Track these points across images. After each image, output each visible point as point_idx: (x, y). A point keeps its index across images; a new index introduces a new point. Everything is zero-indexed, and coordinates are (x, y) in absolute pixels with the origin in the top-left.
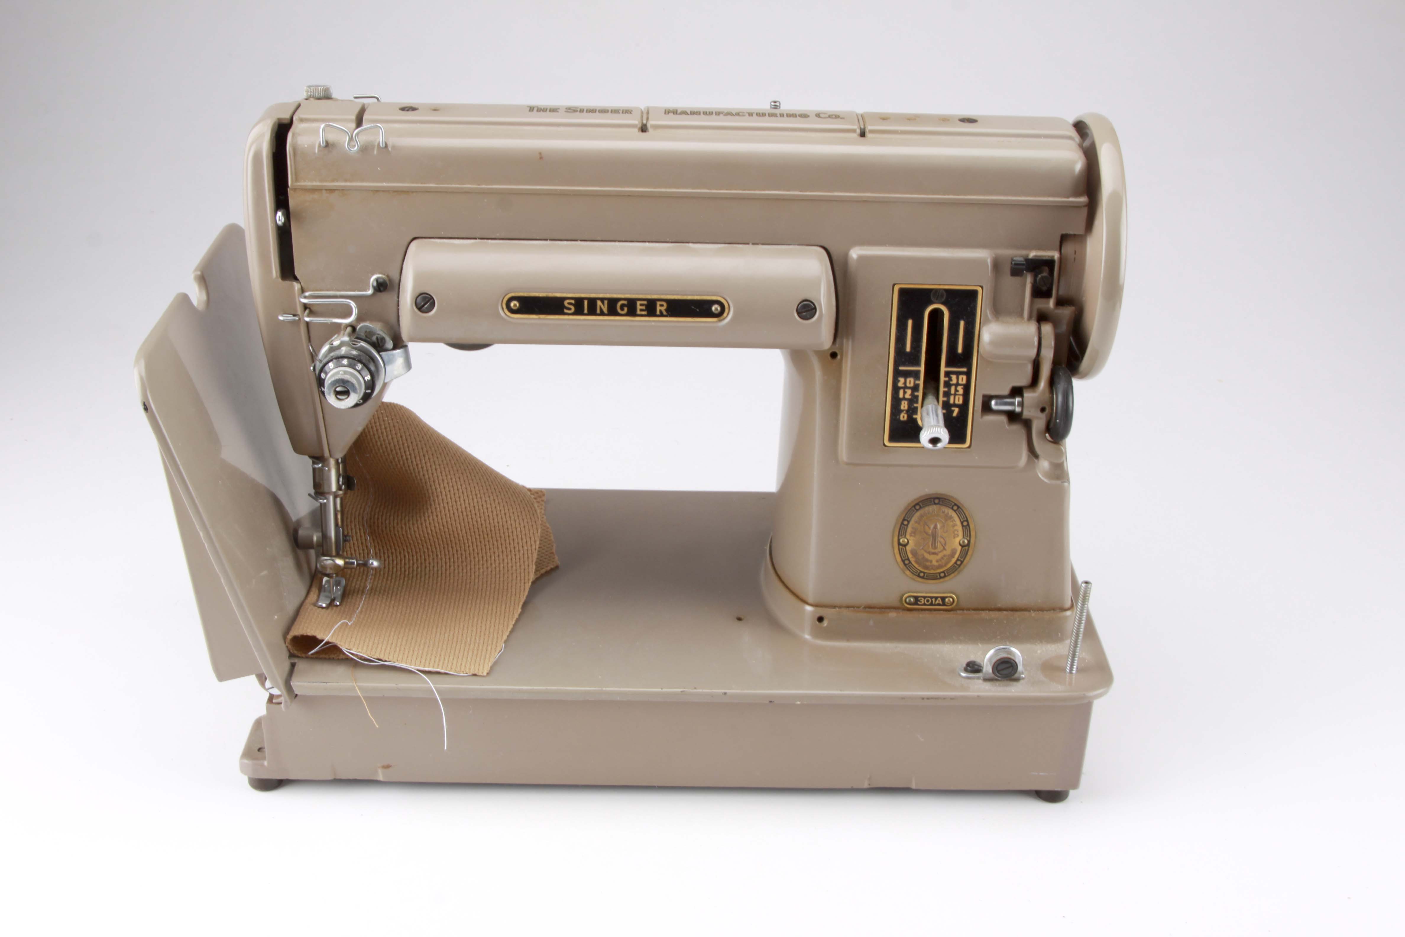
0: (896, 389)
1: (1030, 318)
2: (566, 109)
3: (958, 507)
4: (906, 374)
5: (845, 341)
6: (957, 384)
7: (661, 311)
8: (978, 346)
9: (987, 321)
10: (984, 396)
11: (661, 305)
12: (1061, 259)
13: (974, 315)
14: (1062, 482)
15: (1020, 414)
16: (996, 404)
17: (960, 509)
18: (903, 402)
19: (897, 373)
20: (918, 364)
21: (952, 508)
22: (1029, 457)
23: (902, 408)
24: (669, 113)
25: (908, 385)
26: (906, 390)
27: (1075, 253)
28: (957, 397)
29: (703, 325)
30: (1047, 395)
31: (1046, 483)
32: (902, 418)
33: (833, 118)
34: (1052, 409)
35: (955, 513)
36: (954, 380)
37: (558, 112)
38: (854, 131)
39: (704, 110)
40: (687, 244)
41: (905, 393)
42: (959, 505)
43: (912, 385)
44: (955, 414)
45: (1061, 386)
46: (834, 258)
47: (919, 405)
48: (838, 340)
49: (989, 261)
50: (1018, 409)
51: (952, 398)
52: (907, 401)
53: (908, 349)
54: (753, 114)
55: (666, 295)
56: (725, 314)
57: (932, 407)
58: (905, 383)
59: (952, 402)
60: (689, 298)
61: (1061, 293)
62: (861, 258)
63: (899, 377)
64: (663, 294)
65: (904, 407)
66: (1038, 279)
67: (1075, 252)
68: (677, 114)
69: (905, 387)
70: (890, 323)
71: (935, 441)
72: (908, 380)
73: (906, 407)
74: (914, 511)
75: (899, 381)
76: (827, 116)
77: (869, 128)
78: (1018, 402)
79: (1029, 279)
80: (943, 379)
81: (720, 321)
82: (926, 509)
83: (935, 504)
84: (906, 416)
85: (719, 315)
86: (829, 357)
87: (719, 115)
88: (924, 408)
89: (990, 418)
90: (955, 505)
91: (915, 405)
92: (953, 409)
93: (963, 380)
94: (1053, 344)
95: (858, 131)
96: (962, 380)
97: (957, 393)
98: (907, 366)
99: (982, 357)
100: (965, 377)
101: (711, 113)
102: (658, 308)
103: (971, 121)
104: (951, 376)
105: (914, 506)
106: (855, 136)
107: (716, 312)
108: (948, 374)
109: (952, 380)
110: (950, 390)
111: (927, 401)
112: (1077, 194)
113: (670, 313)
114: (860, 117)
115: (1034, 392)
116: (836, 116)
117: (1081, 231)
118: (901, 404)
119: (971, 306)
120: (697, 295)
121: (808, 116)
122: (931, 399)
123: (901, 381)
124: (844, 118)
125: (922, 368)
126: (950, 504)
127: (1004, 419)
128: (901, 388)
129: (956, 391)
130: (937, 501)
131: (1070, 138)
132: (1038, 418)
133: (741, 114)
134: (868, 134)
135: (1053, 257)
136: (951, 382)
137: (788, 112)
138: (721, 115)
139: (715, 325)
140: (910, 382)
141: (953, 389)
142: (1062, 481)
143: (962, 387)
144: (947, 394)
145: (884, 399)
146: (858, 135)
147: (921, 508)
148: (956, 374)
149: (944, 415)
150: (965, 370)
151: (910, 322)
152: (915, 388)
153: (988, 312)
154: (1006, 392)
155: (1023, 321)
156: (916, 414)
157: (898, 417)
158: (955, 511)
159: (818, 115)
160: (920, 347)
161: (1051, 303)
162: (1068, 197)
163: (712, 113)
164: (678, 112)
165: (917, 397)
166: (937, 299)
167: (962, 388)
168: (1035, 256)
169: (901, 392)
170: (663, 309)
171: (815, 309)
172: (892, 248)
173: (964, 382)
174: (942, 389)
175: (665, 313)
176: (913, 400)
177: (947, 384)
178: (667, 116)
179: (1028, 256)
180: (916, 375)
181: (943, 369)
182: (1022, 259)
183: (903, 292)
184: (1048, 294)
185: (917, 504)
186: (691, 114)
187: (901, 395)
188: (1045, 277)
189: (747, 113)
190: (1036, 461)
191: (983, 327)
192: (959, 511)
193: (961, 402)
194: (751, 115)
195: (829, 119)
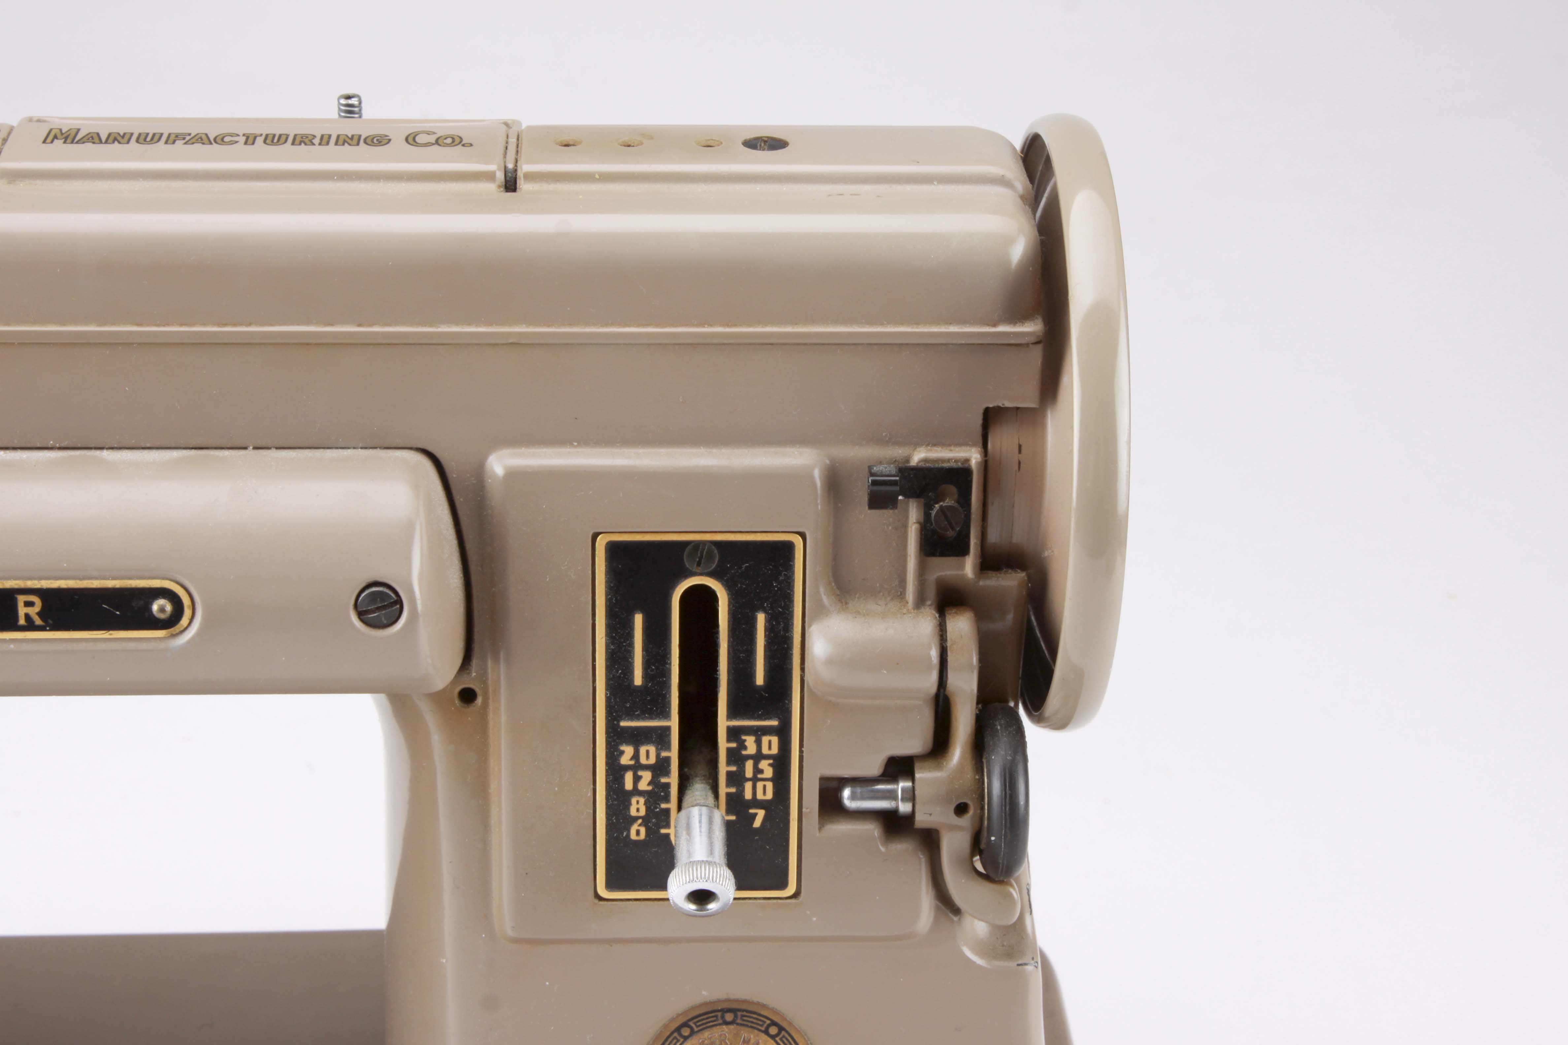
0: (615, 771)
1: (920, 602)
3: (781, 1029)
4: (638, 737)
5: (490, 663)
6: (758, 757)
7: (27, 617)
8: (803, 669)
9: (822, 612)
10: (823, 780)
11: (29, 604)
12: (985, 465)
13: (788, 598)
14: (1018, 965)
15: (910, 818)
16: (853, 797)
17: (783, 1033)
18: (634, 800)
19: (616, 736)
20: (664, 713)
21: (766, 1032)
22: (937, 908)
23: (633, 812)
25: (643, 760)
26: (640, 773)
27: (1020, 452)
28: (760, 785)
29: (132, 645)
30: (969, 775)
31: (980, 967)
32: (633, 836)
33: (447, 145)
34: (982, 808)
35: (772, 1042)
36: (751, 748)
38: (489, 176)
39: (144, 130)
40: (97, 453)
41: (637, 779)
42: (784, 1025)
43: (652, 760)
44: (757, 823)
45: (997, 760)
46: (452, 476)
47: (673, 805)
48: (475, 662)
49: (817, 473)
50: (904, 808)
51: (748, 786)
52: (644, 797)
53: (638, 680)
54: (258, 138)
55: (40, 579)
56: (184, 621)
57: (701, 815)
58: (636, 756)
59: (748, 795)
60: (96, 584)
61: (993, 537)
62: (513, 475)
63: (621, 744)
64: (30, 579)
65: (638, 810)
66: (933, 513)
67: (1020, 446)
68: (72, 142)
69: (637, 767)
70: (591, 622)
71: (701, 897)
72: (643, 750)
73: (643, 812)
74: (678, 1041)
75: (622, 752)
76: (432, 138)
77: (525, 168)
78: (903, 790)
79: (913, 513)
80: (723, 744)
81: (174, 636)
82: (706, 1034)
83: (727, 1023)
84: (643, 830)
85: (171, 622)
86: (457, 702)
87: (174, 142)
88: (683, 813)
89: (841, 828)
90: (774, 1023)
91: (664, 806)
92: (752, 811)
93: (771, 745)
94: (975, 660)
95: (500, 176)
96: (770, 748)
97: (760, 776)
98: (638, 718)
99: (811, 692)
100: (775, 740)
101: (155, 138)
102: (22, 611)
103: (775, 144)
104: (744, 737)
105: (678, 1030)
106: (492, 188)
107: (162, 616)
108: (734, 734)
109: (745, 748)
110: (742, 770)
111: (688, 799)
112: (1016, 315)
113: (50, 622)
114: (513, 140)
115: (939, 767)
117: (1029, 399)
118: (630, 804)
119: (781, 578)
120: (114, 578)
122: (699, 790)
123: (628, 751)
124: (471, 145)
125: (674, 722)
126: (761, 1023)
127: (872, 829)
128: (627, 768)
129: (757, 770)
130: (729, 1017)
131: (1001, 181)
132: (953, 828)
133: (227, 139)
134: (522, 184)
135: (967, 460)
136: (744, 753)
138: (179, 143)
139: (162, 645)
140: (649, 753)
141: (749, 765)
142: (1020, 962)
143: (771, 761)
144: (736, 779)
145: (590, 794)
146: (499, 187)
147: (693, 1032)
148: (754, 735)
149: (728, 825)
150: (774, 723)
151: (638, 620)
152: (661, 767)
153: (822, 590)
154: (874, 768)
155: (905, 611)
156: (668, 826)
157: (625, 834)
158: (773, 1037)
159: (411, 139)
160: (665, 674)
161: (968, 567)
162: (995, 325)
165: (668, 785)
166: (699, 564)
167: (770, 765)
168: (925, 460)
169: (629, 777)
170: (33, 611)
171: (399, 602)
172: (586, 450)
173: (775, 750)
174: (723, 768)
175: (38, 621)
176: (658, 794)
177: (736, 757)
178: (49, 146)
179: (908, 461)
180: (660, 737)
181: (723, 723)
182: (891, 469)
183: (616, 551)
184: (959, 549)
185: (685, 1025)
187: (629, 785)
188: (949, 508)
189: (244, 135)
190: (956, 919)
191: (810, 626)
192: (784, 1036)
193: (769, 795)
194: (250, 140)
195: (436, 146)
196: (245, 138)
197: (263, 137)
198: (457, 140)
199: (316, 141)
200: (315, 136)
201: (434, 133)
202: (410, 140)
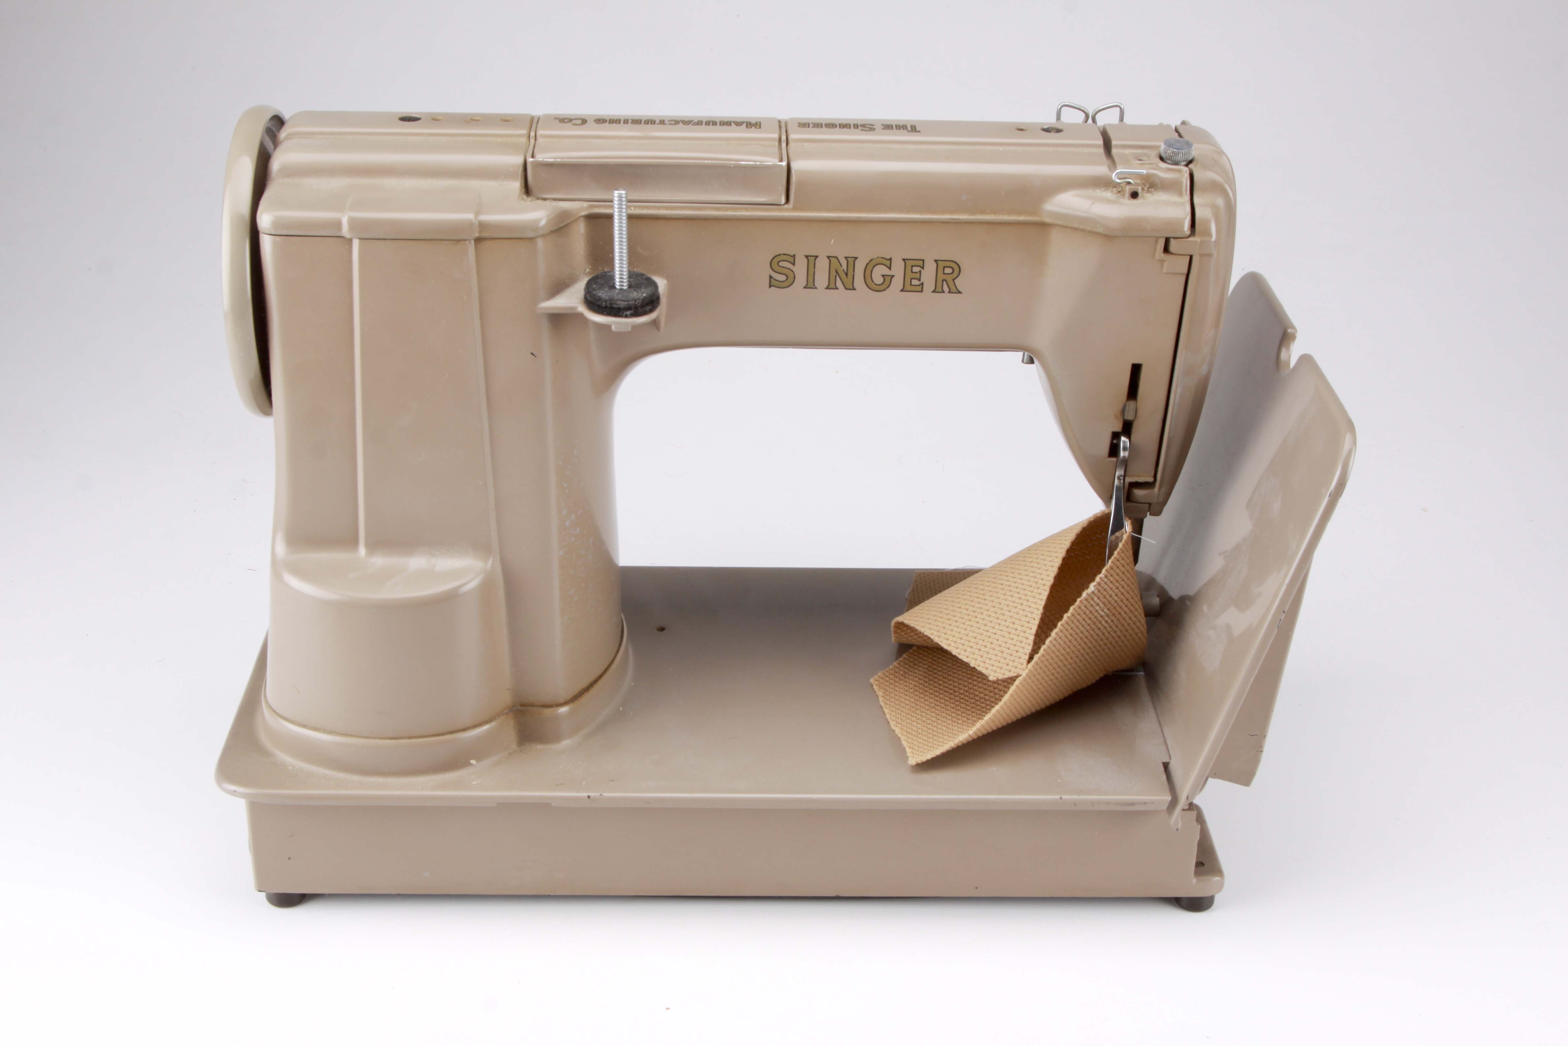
2: (874, 129)
24: (756, 123)
33: (567, 119)
37: (882, 125)
68: (747, 123)
76: (574, 122)
116: (563, 121)
121: (595, 121)
133: (673, 122)
137: (618, 125)
138: (696, 121)
163: (706, 124)
164: (744, 125)
178: (758, 120)
186: (731, 122)
189: (666, 124)
194: (662, 122)
195: (572, 118)
196: (665, 122)
197: (656, 123)
198: (562, 121)
199: (630, 121)
200: (632, 123)
201: (573, 124)
202: (585, 121)
